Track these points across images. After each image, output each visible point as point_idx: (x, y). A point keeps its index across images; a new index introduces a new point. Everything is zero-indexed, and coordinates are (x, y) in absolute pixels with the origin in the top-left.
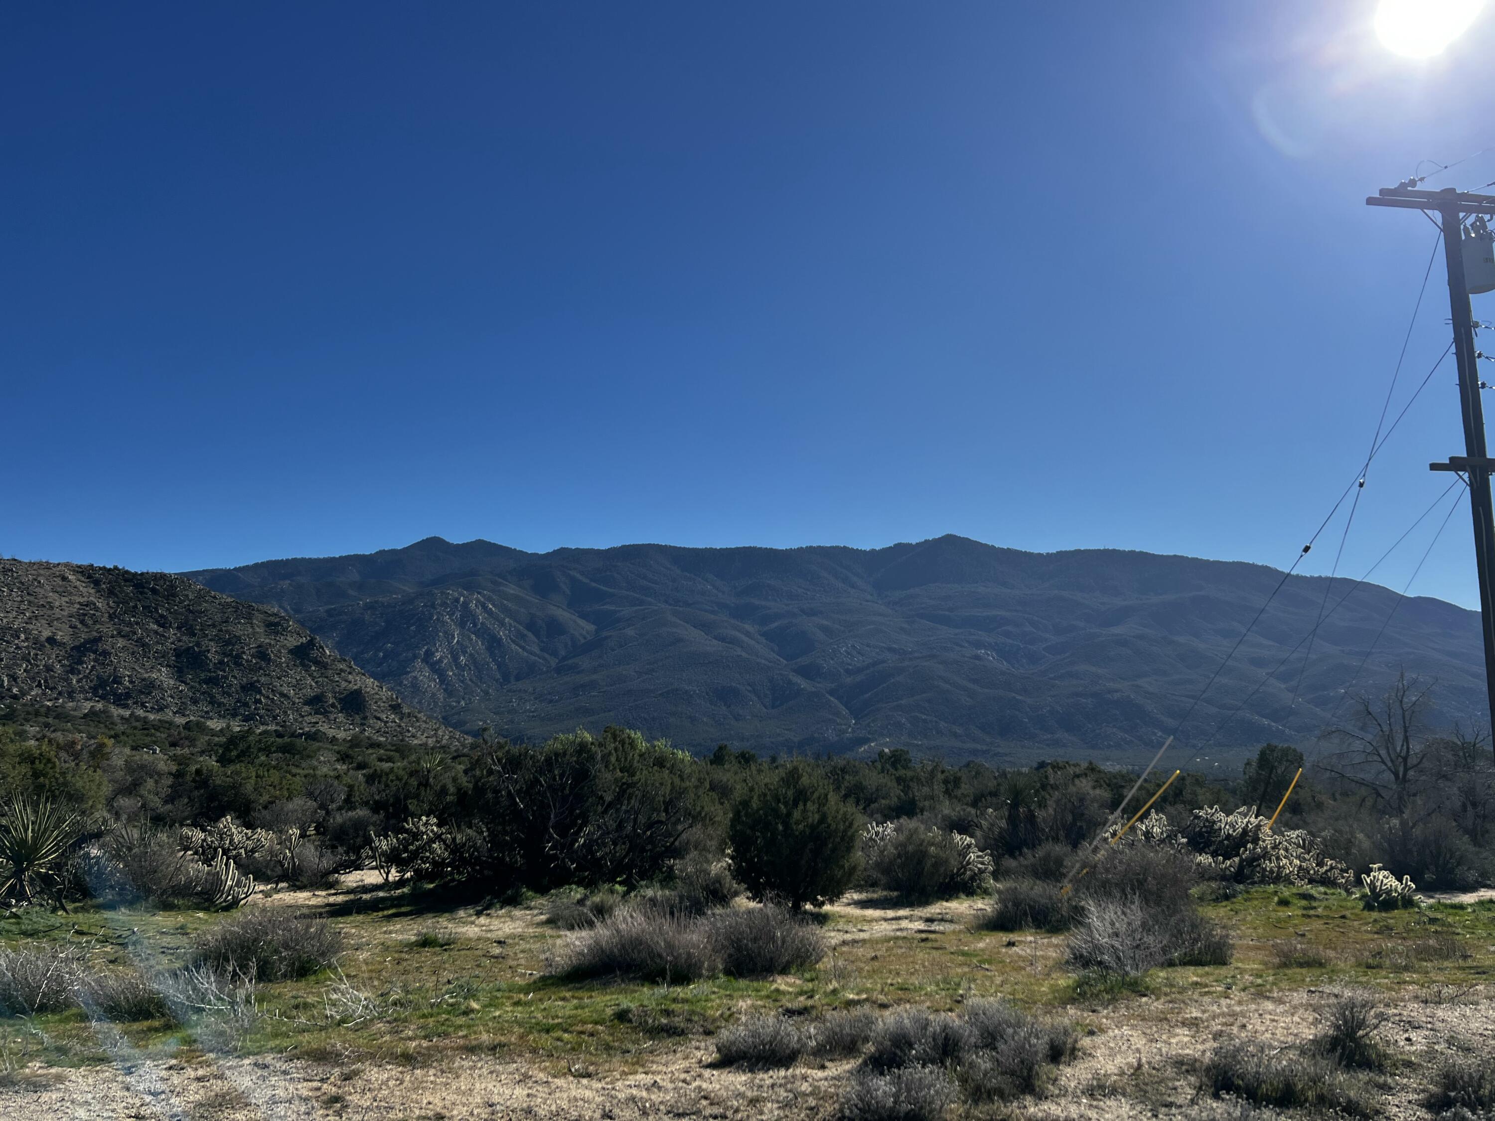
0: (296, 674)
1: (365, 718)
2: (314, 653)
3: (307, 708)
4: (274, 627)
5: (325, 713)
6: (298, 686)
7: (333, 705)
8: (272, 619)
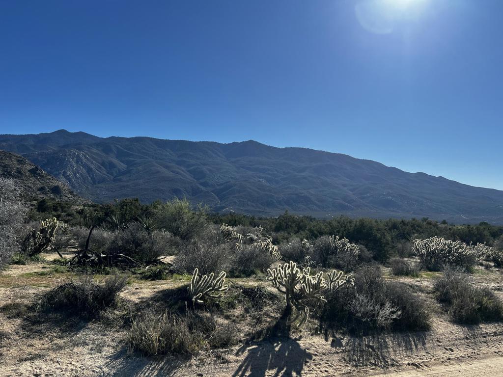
0: (33, 179)
1: (61, 196)
2: (39, 172)
3: (39, 192)
4: (20, 162)
5: (46, 194)
6: (34, 184)
7: (49, 191)
8: (19, 159)
